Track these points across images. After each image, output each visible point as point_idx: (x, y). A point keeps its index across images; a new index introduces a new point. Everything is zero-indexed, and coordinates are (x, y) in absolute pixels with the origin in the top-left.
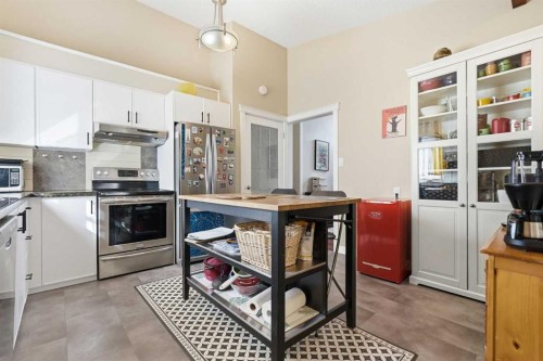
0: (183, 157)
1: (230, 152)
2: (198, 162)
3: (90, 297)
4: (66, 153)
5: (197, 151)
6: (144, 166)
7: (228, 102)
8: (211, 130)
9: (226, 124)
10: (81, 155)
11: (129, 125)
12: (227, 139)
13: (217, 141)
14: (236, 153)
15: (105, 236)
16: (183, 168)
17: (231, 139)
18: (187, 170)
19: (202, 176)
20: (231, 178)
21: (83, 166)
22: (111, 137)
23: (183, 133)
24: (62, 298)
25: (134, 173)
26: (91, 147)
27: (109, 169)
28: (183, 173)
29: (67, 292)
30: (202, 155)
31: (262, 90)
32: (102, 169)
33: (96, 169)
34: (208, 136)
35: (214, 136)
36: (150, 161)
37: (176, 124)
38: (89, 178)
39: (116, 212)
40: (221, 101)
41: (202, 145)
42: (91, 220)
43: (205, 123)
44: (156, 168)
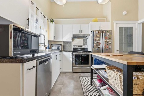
0: (93, 41)
1: (110, 38)
2: (98, 42)
3: (70, 76)
4: (68, 42)
5: (97, 39)
6: (84, 44)
7: (109, 21)
8: (102, 32)
9: (108, 29)
10: (71, 42)
11: (80, 34)
12: (109, 34)
13: (105, 35)
14: (112, 38)
15: (74, 62)
16: (93, 44)
17: (110, 34)
18: (95, 45)
19: (99, 47)
20: (110, 47)
21: (71, 45)
22: (76, 38)
23: (93, 34)
24: (65, 75)
25: (81, 46)
26: (72, 40)
27: (76, 46)
28: (93, 46)
29: (67, 73)
30: (99, 40)
31: (124, 13)
32: (75, 46)
33: (73, 46)
34: (101, 34)
35: (103, 34)
36: (85, 43)
37: (91, 31)
38: (72, 48)
39: (76, 56)
40: (107, 21)
41: (100, 37)
42: (71, 58)
43: (101, 30)
44: (87, 45)
